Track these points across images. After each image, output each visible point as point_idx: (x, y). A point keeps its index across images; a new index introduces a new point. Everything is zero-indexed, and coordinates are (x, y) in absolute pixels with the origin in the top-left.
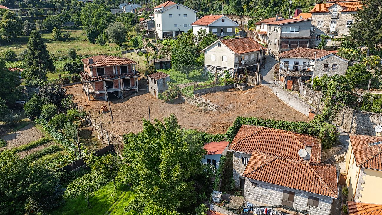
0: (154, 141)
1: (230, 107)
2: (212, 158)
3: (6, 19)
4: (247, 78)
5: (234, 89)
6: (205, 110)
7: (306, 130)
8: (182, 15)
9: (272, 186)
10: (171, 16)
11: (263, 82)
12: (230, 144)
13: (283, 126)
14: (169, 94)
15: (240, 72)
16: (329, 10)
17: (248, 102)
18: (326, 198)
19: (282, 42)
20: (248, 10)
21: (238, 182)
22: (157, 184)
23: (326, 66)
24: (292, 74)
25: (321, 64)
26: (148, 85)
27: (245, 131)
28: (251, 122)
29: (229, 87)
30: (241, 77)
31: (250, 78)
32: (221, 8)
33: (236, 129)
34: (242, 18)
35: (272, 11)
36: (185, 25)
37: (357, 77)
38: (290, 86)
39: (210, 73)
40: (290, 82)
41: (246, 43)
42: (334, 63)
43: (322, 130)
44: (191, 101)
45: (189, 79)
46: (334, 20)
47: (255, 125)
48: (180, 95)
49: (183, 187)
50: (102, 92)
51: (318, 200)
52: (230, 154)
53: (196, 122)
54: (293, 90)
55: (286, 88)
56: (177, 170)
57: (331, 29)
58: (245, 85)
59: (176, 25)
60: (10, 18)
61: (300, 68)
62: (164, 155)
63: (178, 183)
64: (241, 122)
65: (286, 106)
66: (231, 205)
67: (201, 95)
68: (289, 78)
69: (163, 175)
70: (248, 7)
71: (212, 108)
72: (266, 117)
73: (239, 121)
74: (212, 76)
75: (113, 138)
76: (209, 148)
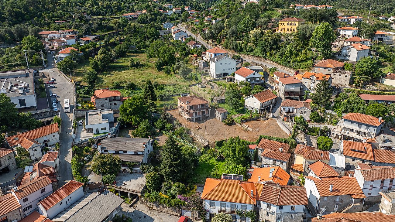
0: (234, 144)
1: (257, 129)
2: (251, 151)
3: (101, 54)
4: (266, 114)
5: (259, 119)
6: (246, 130)
7: (286, 141)
8: (228, 63)
9: (270, 159)
10: (221, 64)
11: (274, 117)
12: (257, 146)
13: (277, 140)
14: (228, 121)
15: (262, 110)
16: (311, 78)
17: (265, 128)
18: (285, 162)
19: (285, 93)
20: (271, 56)
21: (260, 159)
22: (235, 157)
23: (302, 112)
24: (286, 114)
25: (299, 111)
26: (215, 114)
27: (263, 141)
28: (266, 138)
29: (257, 118)
30: (263, 113)
31: (267, 114)
32: (252, 50)
33: (260, 140)
34: (266, 60)
35: (285, 60)
36: (229, 69)
37: (314, 118)
38: (286, 120)
39: (248, 110)
40: (285, 118)
41: (266, 94)
42: (305, 110)
43: (290, 141)
44: (239, 125)
45: (237, 111)
46: (313, 83)
47: (267, 139)
48: (233, 121)
49: (243, 158)
50: (193, 118)
51: (276, 161)
52: (257, 149)
53: (243, 136)
54: (287, 121)
55: (284, 120)
56: (241, 153)
57: (311, 87)
58: (265, 117)
59: (224, 70)
60: (104, 53)
61: (291, 110)
62: (238, 148)
63: (241, 157)
64: (262, 137)
65: (281, 130)
66: (257, 165)
67: (244, 122)
68: (285, 116)
69: (237, 155)
70: (271, 53)
71: (249, 129)
72: (272, 136)
73: (261, 136)
74: (249, 111)
75: (209, 142)
76: (250, 146)
